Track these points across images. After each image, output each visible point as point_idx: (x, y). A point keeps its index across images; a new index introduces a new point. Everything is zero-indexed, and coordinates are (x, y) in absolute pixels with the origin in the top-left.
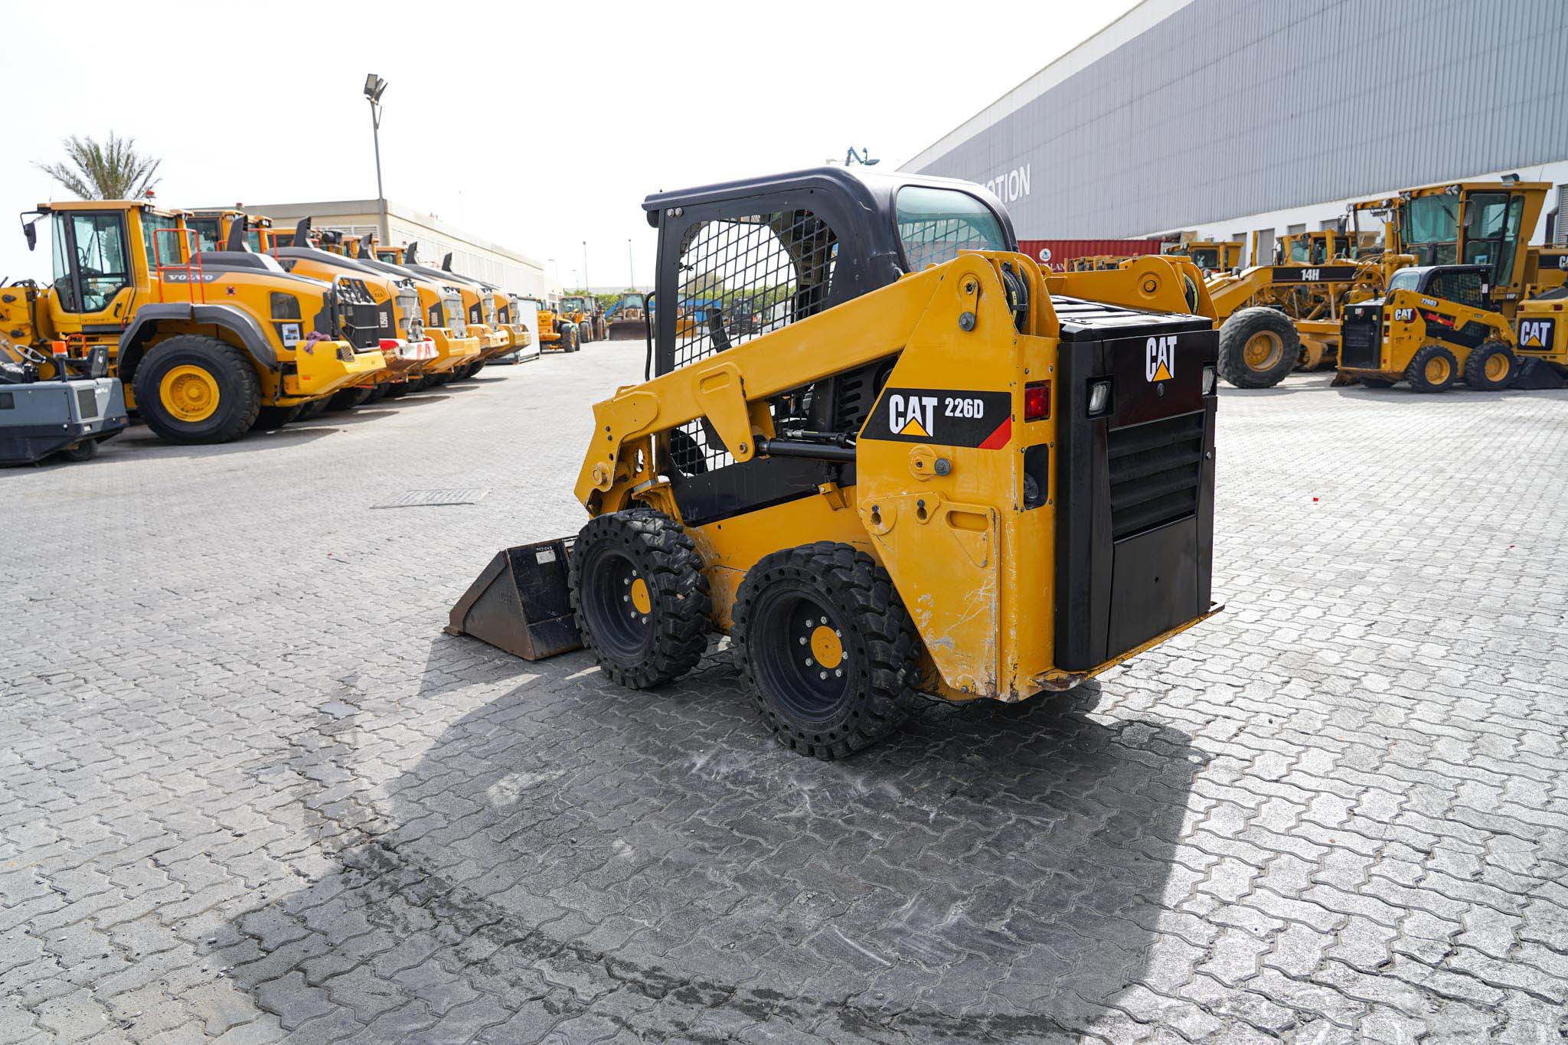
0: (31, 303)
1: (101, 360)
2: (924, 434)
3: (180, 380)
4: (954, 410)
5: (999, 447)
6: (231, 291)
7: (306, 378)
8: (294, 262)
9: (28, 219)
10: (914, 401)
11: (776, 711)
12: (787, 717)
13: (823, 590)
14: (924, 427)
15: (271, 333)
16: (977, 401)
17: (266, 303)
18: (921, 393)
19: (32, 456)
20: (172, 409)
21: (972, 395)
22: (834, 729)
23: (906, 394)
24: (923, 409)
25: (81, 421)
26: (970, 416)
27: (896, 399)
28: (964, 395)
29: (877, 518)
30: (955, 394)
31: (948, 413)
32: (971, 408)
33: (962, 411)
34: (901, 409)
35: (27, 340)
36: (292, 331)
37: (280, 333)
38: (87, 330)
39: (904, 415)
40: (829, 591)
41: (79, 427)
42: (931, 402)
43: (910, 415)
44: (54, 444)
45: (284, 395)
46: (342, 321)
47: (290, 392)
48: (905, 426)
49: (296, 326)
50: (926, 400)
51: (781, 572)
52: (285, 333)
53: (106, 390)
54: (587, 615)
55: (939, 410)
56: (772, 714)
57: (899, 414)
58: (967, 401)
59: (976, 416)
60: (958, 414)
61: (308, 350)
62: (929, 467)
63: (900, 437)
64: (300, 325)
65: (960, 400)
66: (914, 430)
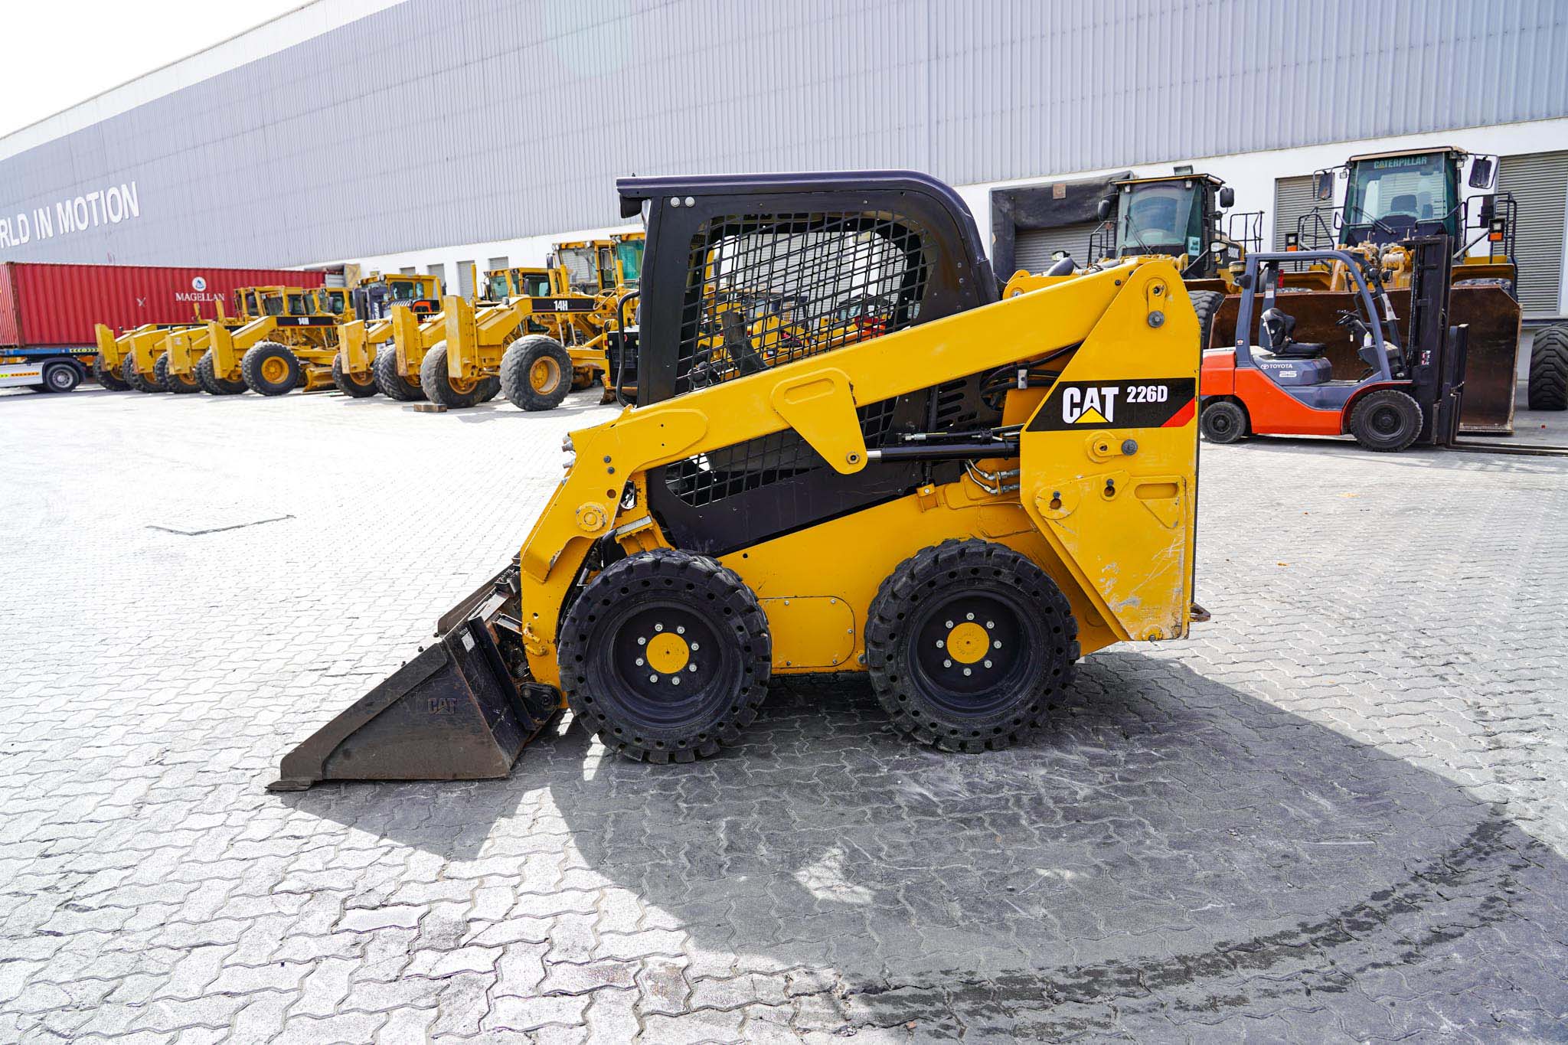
2: (1103, 421)
4: (1137, 395)
5: (1182, 424)
10: (1092, 392)
11: (936, 720)
12: (953, 722)
13: (1010, 582)
14: (1103, 414)
16: (1160, 388)
18: (1099, 385)
21: (1156, 382)
22: (1020, 713)
23: (1083, 387)
24: (1102, 399)
26: (1153, 400)
27: (1071, 394)
28: (1147, 383)
29: (1056, 502)
30: (1137, 383)
31: (1130, 400)
32: (1154, 394)
33: (1145, 397)
34: (1077, 399)
39: (1080, 405)
40: (1018, 581)
42: (1110, 392)
43: (1087, 404)
48: (1081, 415)
50: (1105, 391)
51: (952, 575)
54: (597, 694)
55: (1120, 399)
56: (933, 725)
57: (1073, 405)
58: (1150, 388)
59: (1160, 400)
60: (1140, 400)
62: (1115, 448)
63: (1074, 426)
65: (1144, 388)
66: (1093, 417)
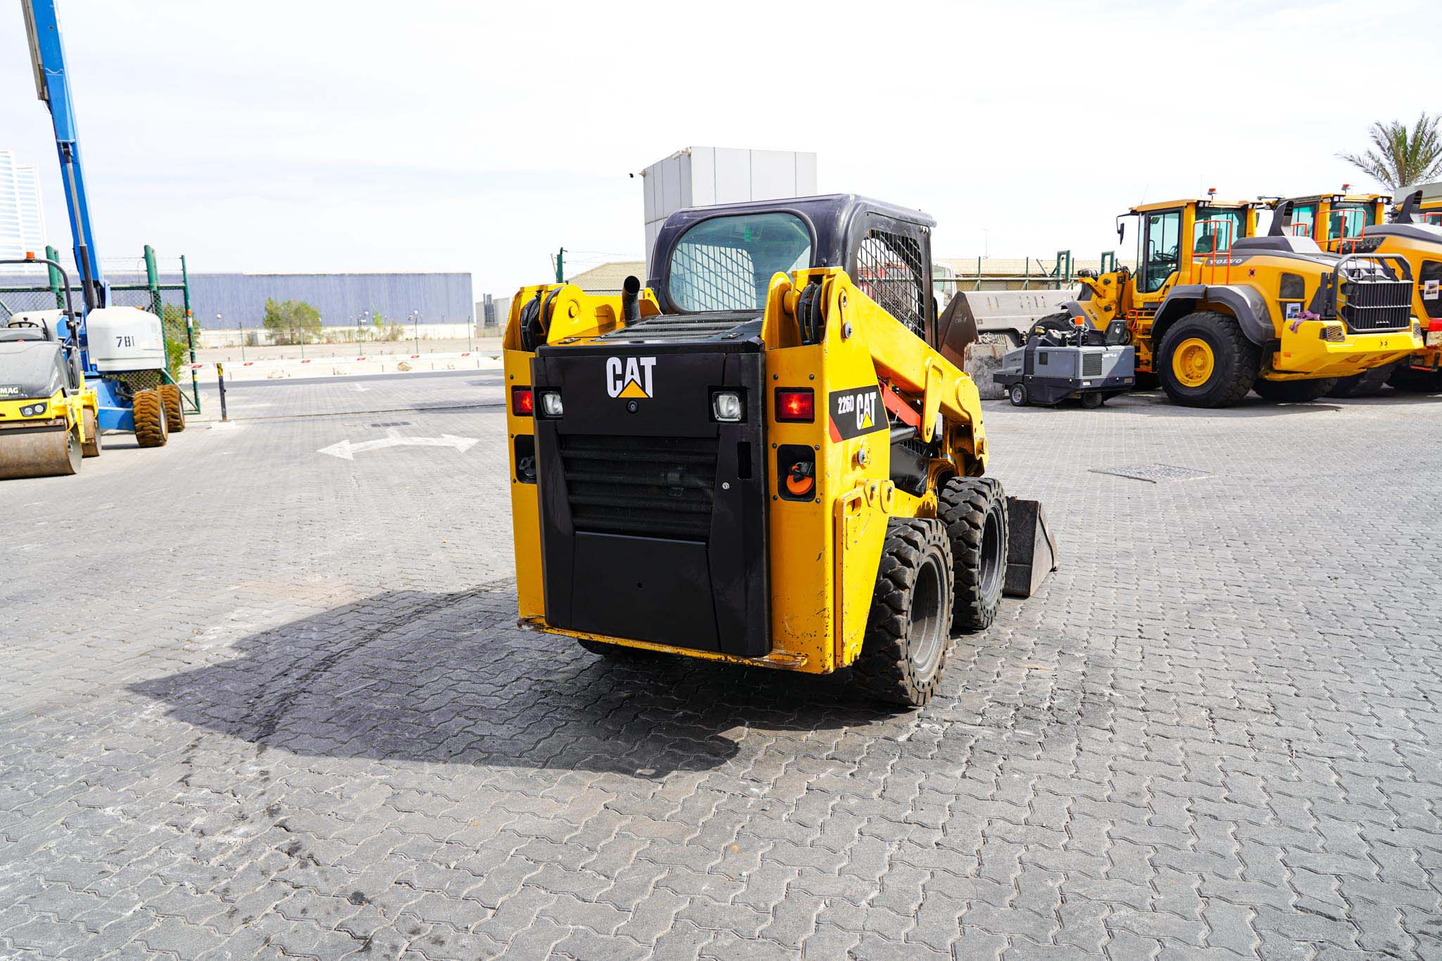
0: (1120, 286)
1: (1118, 331)
3: (1192, 350)
6: (1252, 273)
7: (1288, 355)
8: (1383, 239)
9: (1121, 220)
15: (1275, 312)
17: (1276, 282)
19: (1051, 400)
20: (1179, 374)
25: (1081, 377)
35: (1112, 314)
36: (1294, 310)
37: (1284, 312)
38: (1147, 306)
41: (1079, 382)
44: (1064, 392)
45: (1271, 369)
46: (1342, 300)
47: (1276, 368)
49: (1299, 305)
52: (1289, 311)
53: (1115, 355)
61: (1293, 329)
64: (1302, 304)
